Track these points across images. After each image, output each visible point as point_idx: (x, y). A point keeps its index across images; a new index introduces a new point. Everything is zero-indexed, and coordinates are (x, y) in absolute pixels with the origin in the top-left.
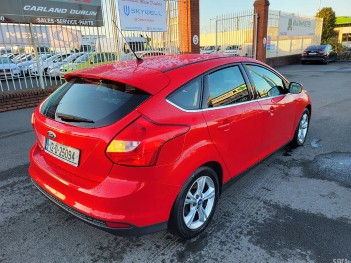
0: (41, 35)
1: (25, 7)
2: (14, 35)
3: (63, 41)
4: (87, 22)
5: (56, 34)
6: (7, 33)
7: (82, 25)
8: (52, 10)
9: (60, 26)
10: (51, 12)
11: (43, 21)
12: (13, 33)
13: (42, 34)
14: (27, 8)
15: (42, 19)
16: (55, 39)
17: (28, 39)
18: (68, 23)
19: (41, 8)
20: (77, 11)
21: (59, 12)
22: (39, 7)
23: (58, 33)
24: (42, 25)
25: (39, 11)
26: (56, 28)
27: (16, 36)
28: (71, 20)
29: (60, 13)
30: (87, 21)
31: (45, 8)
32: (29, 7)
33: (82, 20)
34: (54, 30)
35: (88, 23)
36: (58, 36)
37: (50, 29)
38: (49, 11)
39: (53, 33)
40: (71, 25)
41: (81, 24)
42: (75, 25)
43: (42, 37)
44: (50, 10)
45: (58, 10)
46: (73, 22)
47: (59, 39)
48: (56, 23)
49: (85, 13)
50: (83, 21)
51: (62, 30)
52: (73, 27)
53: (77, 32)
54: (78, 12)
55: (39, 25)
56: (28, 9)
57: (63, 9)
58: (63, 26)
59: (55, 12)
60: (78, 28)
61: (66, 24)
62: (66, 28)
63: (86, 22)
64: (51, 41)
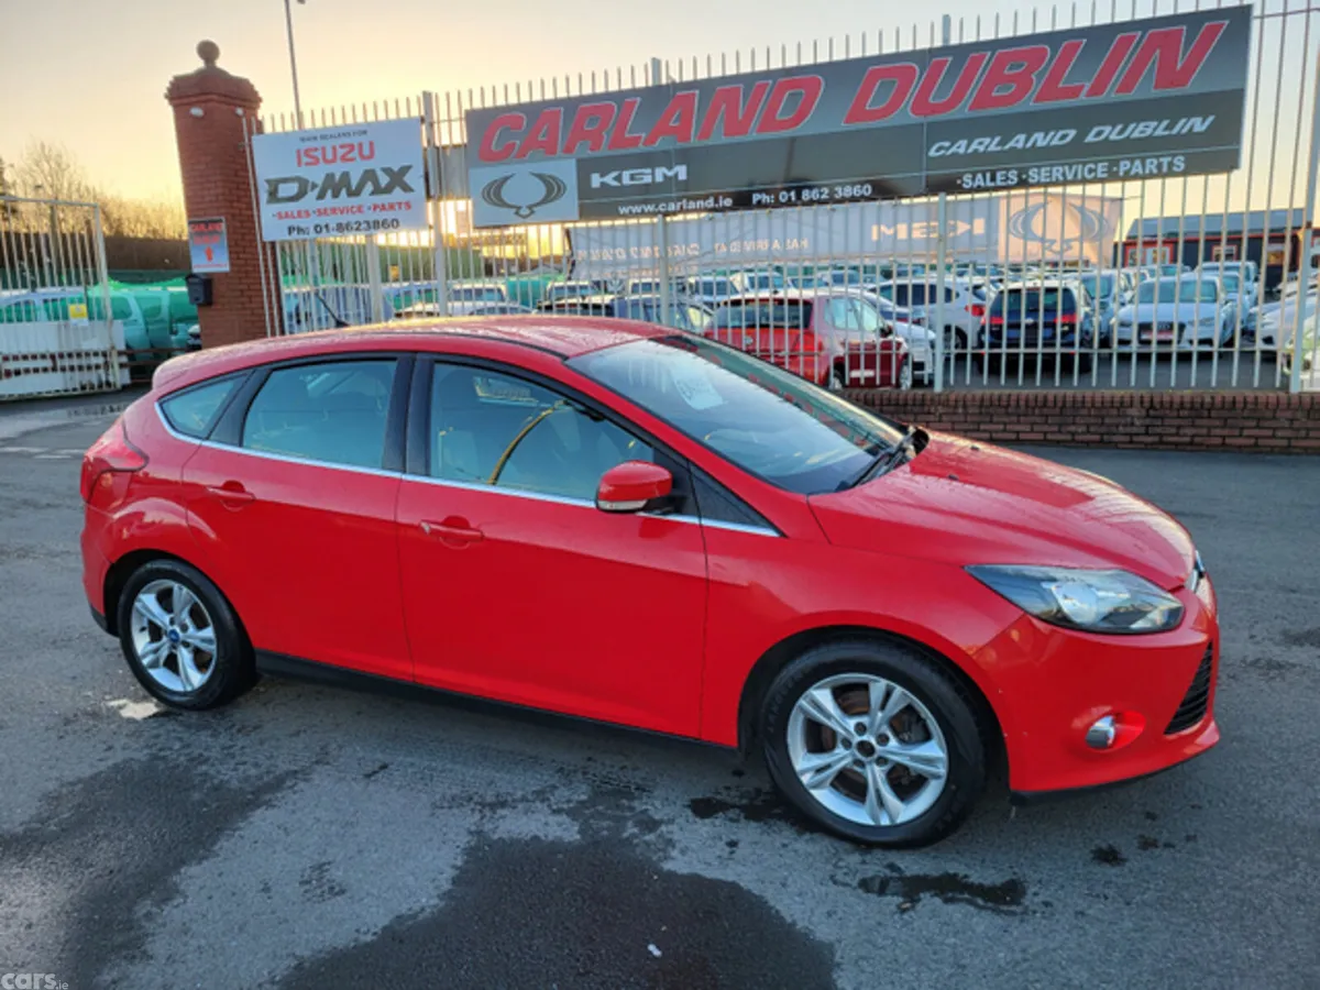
0: (968, 227)
1: (935, 148)
2: (890, 232)
3: (1043, 240)
4: (1155, 162)
5: (1021, 219)
6: (875, 228)
7: (1127, 177)
8: (1019, 141)
9: (1042, 190)
10: (1013, 149)
11: (979, 180)
12: (889, 227)
13: (971, 223)
14: (937, 151)
15: (980, 176)
16: (1011, 237)
17: (928, 240)
18: (1070, 177)
19: (981, 143)
20: (1119, 127)
21: (1040, 143)
22: (977, 141)
23: (1027, 214)
24: (977, 196)
25: (976, 151)
26: (1022, 200)
27: (896, 233)
28: (1084, 164)
29: (1047, 148)
30: (1157, 157)
31: (997, 139)
32: (947, 144)
33: (1132, 160)
34: (1018, 205)
35: (1159, 166)
36: (1026, 224)
37: (1003, 203)
38: (1007, 147)
39: (1008, 220)
40: (1084, 181)
41: (1127, 173)
42: (1102, 181)
43: (971, 231)
44: (1011, 144)
45: (1040, 139)
46: (1090, 171)
47: (1027, 235)
48: (1023, 183)
49: (1155, 129)
50: (1138, 163)
51: (1044, 205)
52: (1094, 190)
53: (1107, 204)
54: (1121, 132)
55: (968, 196)
56: (942, 152)
57: (1061, 133)
58: (1051, 190)
59: (1029, 145)
60: (1113, 189)
61: (1065, 183)
62: (1064, 195)
63: (1151, 165)
64: (996, 243)
